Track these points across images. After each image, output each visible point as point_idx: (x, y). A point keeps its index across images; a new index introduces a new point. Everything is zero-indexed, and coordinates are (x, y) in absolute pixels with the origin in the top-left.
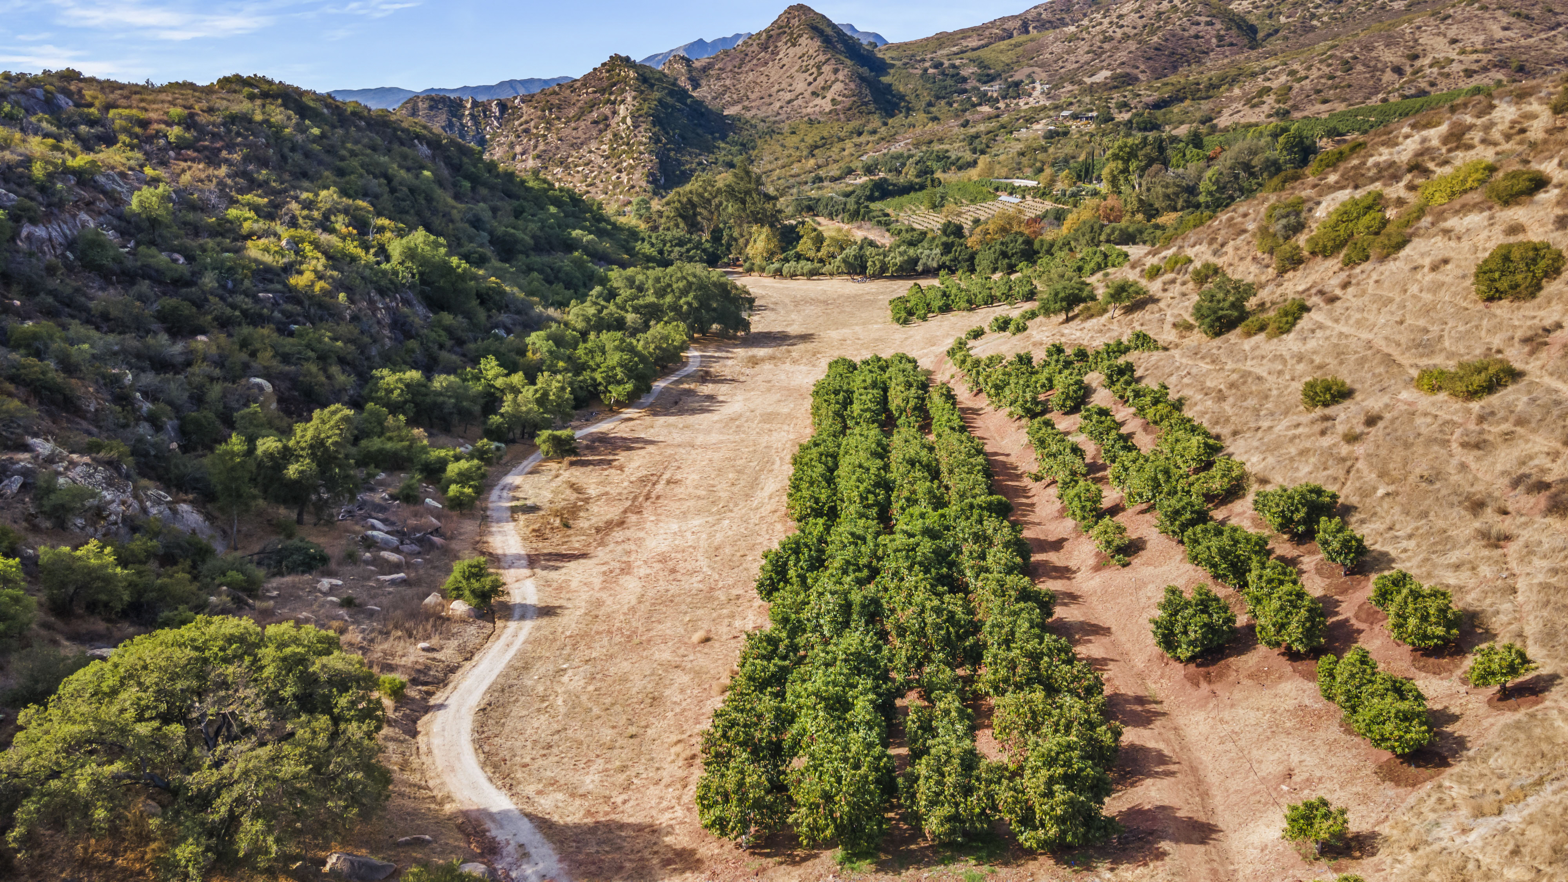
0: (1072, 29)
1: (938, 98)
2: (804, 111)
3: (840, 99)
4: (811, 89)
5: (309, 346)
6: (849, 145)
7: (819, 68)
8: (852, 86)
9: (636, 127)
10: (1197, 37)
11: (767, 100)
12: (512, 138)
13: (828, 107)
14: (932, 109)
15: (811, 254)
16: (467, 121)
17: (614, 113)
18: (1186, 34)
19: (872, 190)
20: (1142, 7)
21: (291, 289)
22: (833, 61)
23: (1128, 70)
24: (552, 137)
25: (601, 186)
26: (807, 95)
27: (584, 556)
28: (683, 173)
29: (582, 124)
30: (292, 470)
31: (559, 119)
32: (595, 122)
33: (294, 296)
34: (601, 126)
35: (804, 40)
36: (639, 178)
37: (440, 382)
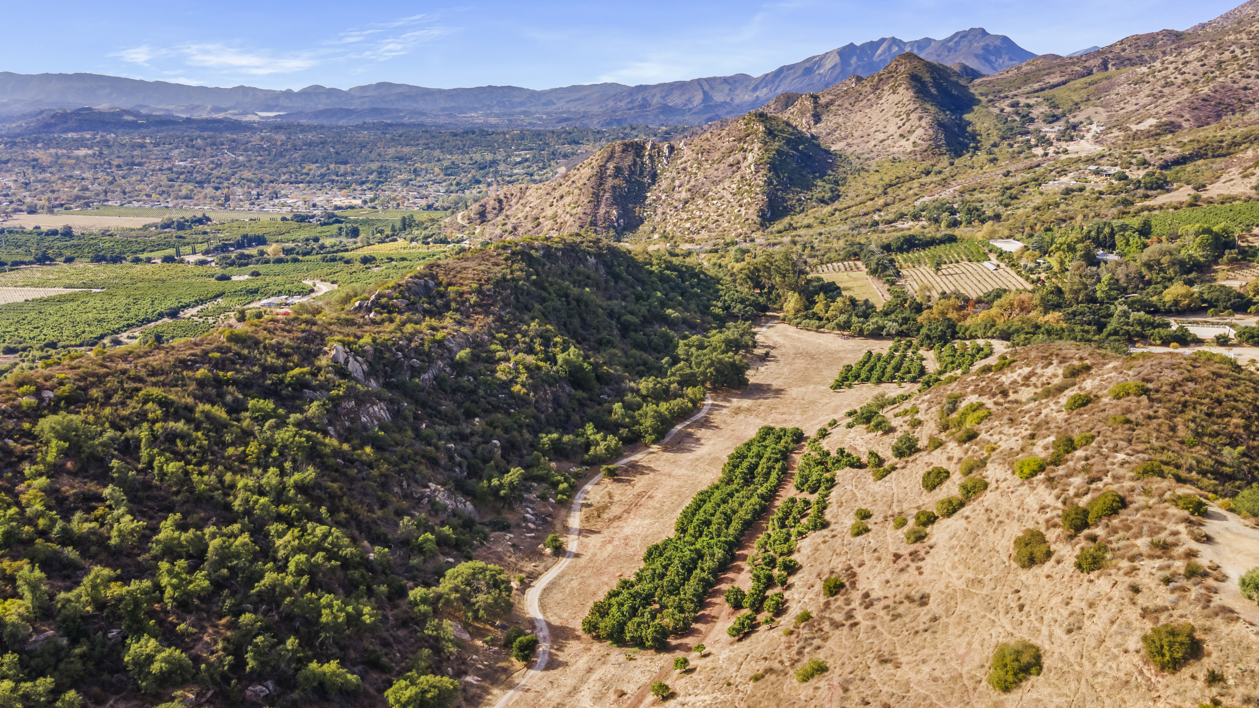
0: (1144, 69)
1: (1003, 138)
2: (892, 150)
3: (920, 142)
4: (900, 131)
5: (516, 422)
6: (916, 184)
7: (908, 115)
8: (931, 132)
9: (757, 172)
10: (1245, 88)
11: (865, 139)
12: (674, 174)
13: (910, 148)
14: (996, 150)
15: (821, 314)
16: (646, 160)
17: (745, 158)
18: (1236, 86)
19: (902, 244)
20: (1205, 56)
21: (512, 392)
22: (919, 110)
23: (1173, 119)
24: (700, 175)
25: (727, 216)
26: (896, 136)
27: (599, 532)
28: (785, 208)
29: (722, 166)
30: (502, 492)
31: (707, 160)
32: (731, 165)
33: (512, 395)
34: (735, 168)
35: (901, 90)
36: (752, 213)
37: (566, 438)
